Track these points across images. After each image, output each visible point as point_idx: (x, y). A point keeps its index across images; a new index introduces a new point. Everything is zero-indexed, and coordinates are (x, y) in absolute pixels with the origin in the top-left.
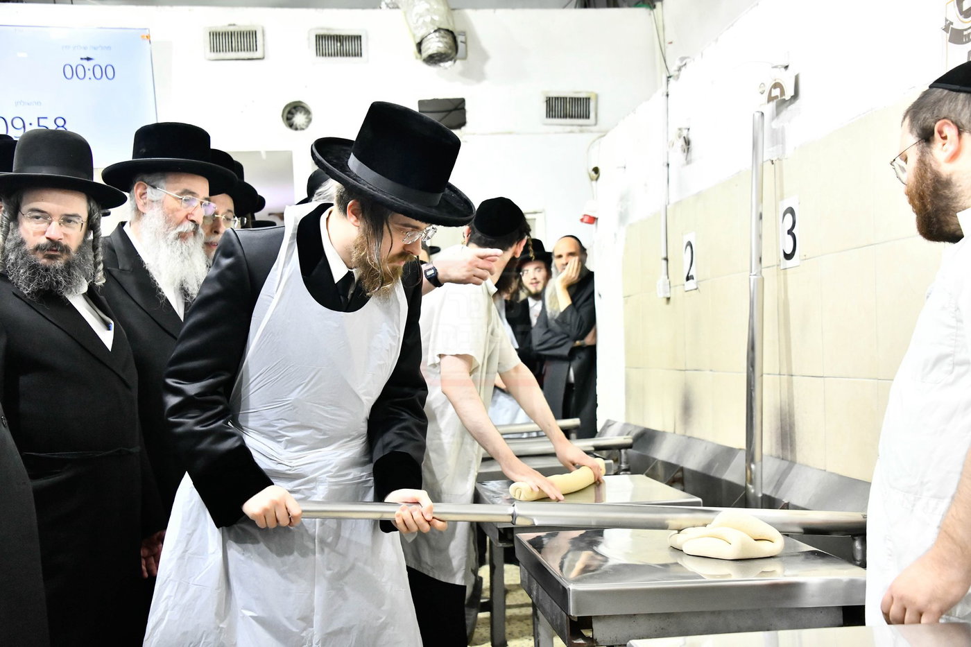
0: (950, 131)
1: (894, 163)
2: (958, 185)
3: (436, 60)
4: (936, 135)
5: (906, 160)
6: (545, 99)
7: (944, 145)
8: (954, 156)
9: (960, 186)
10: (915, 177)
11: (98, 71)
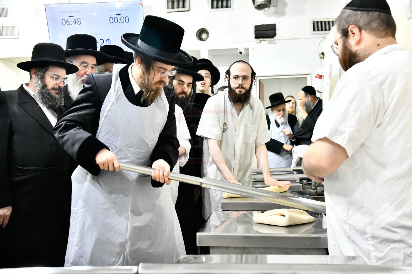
0: (356, 30)
1: (333, 47)
2: (359, 56)
3: (262, 7)
4: (350, 33)
5: (337, 45)
6: (313, 23)
7: (354, 37)
8: (359, 42)
9: (360, 56)
10: (342, 53)
11: (122, 19)
